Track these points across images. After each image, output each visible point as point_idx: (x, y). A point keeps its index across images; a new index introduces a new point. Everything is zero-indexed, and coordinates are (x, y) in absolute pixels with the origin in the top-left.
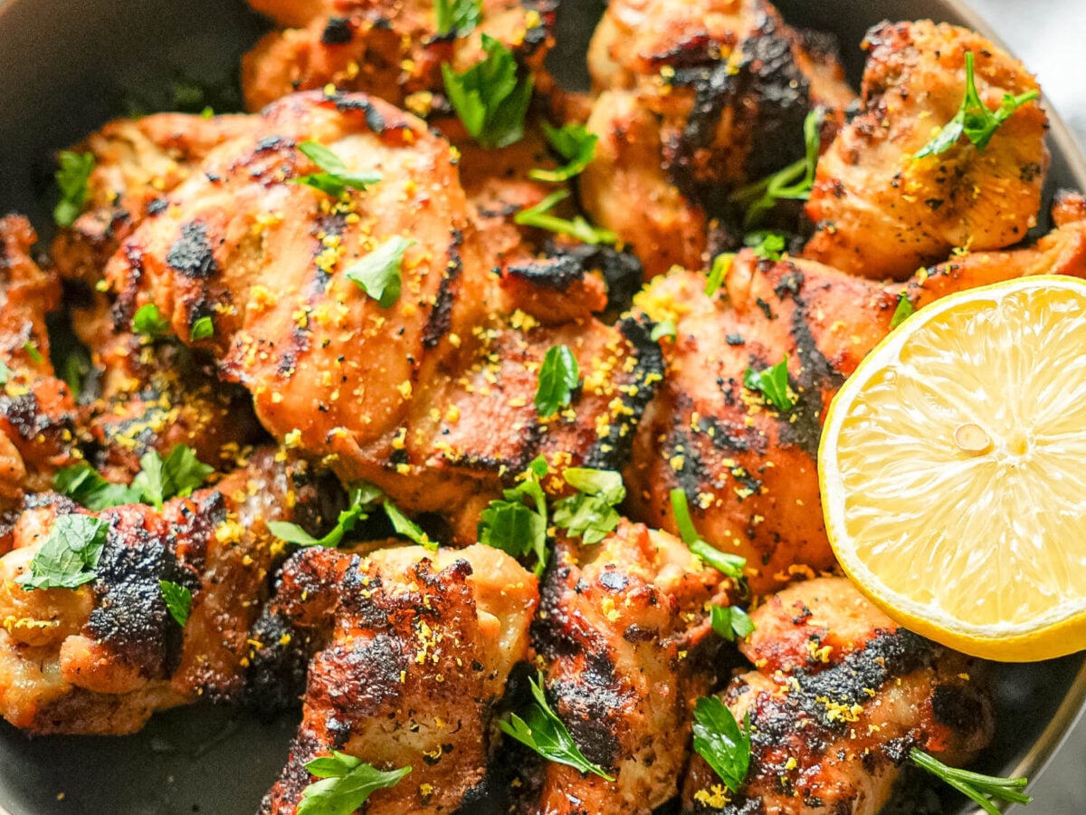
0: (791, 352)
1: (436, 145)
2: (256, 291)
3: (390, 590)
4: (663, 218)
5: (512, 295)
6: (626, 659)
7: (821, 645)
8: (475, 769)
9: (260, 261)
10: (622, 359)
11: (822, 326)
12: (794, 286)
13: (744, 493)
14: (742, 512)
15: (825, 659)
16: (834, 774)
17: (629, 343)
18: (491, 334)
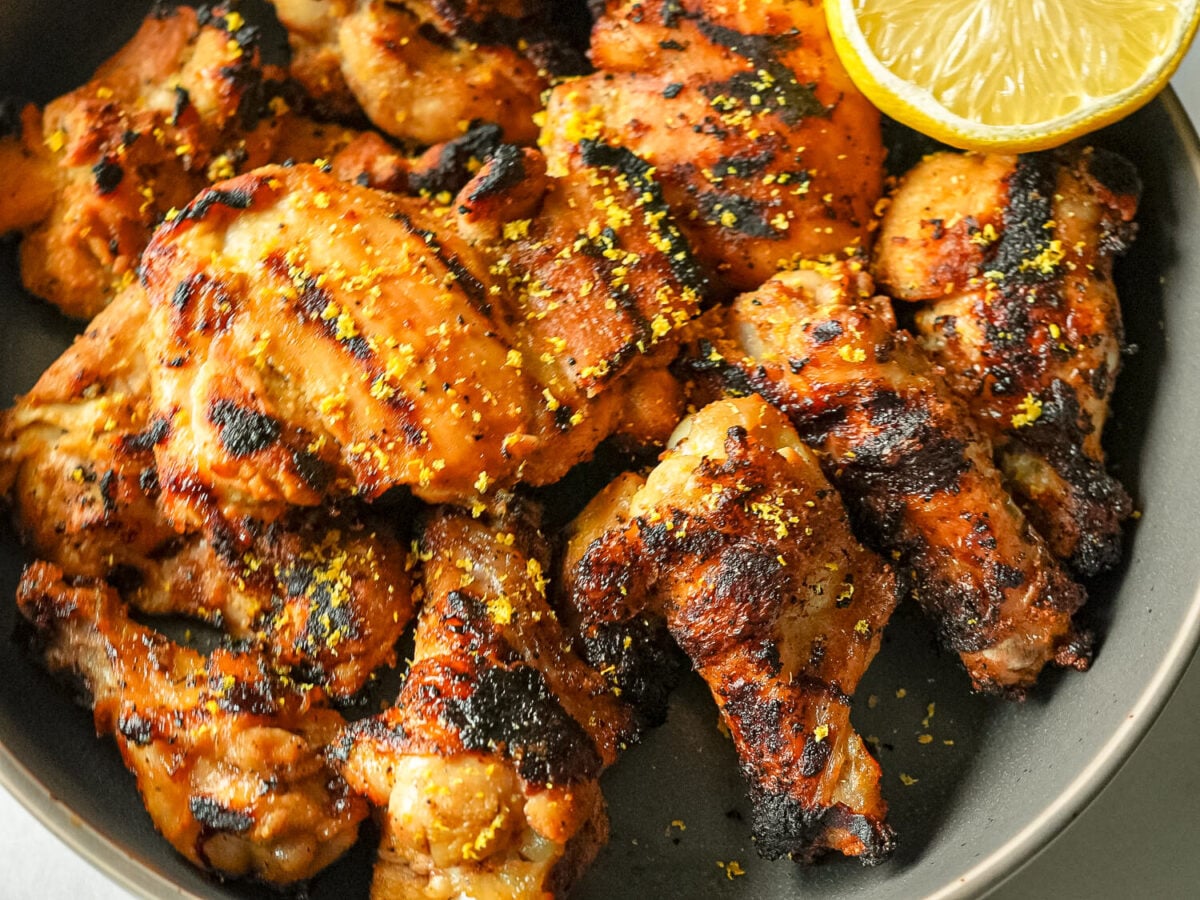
0: (728, 57)
1: (301, 171)
2: (323, 406)
3: (701, 510)
4: (482, 76)
5: (488, 217)
6: (896, 378)
7: (981, 230)
8: (882, 572)
9: (290, 385)
10: (613, 185)
11: (731, 15)
12: (678, 9)
13: (803, 188)
14: (811, 206)
15: (994, 237)
16: (1088, 306)
17: (604, 168)
18: (503, 262)
